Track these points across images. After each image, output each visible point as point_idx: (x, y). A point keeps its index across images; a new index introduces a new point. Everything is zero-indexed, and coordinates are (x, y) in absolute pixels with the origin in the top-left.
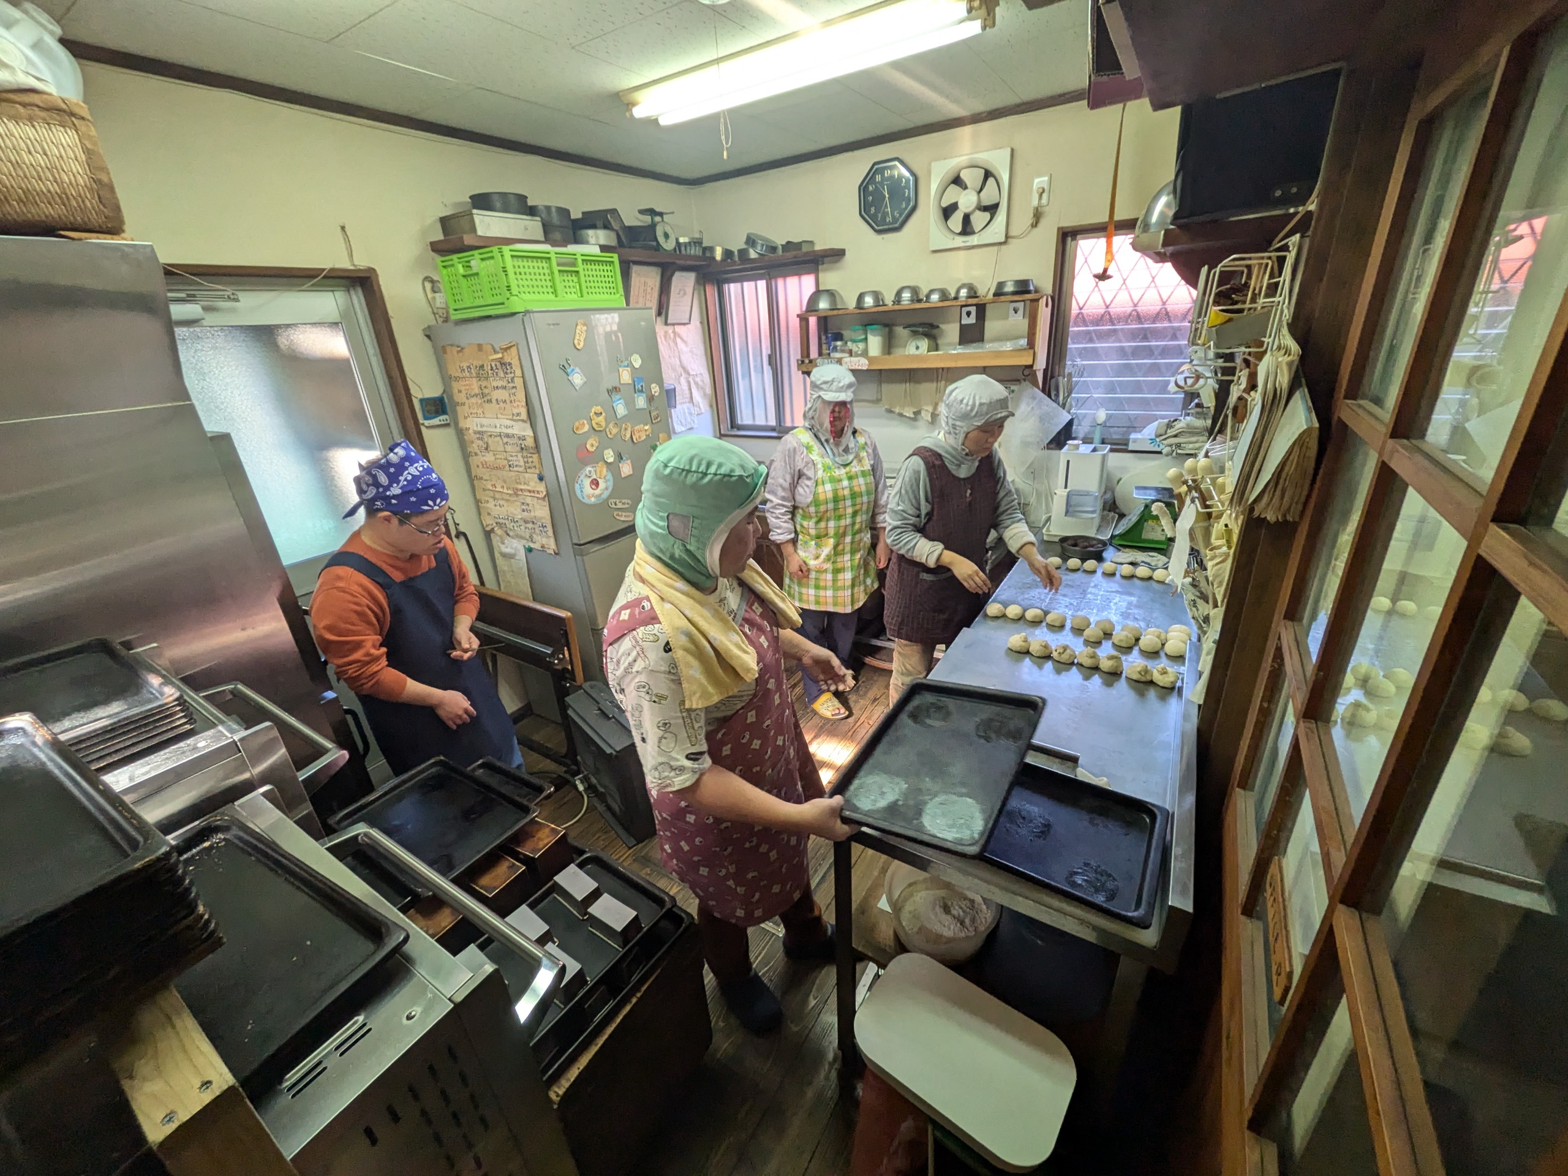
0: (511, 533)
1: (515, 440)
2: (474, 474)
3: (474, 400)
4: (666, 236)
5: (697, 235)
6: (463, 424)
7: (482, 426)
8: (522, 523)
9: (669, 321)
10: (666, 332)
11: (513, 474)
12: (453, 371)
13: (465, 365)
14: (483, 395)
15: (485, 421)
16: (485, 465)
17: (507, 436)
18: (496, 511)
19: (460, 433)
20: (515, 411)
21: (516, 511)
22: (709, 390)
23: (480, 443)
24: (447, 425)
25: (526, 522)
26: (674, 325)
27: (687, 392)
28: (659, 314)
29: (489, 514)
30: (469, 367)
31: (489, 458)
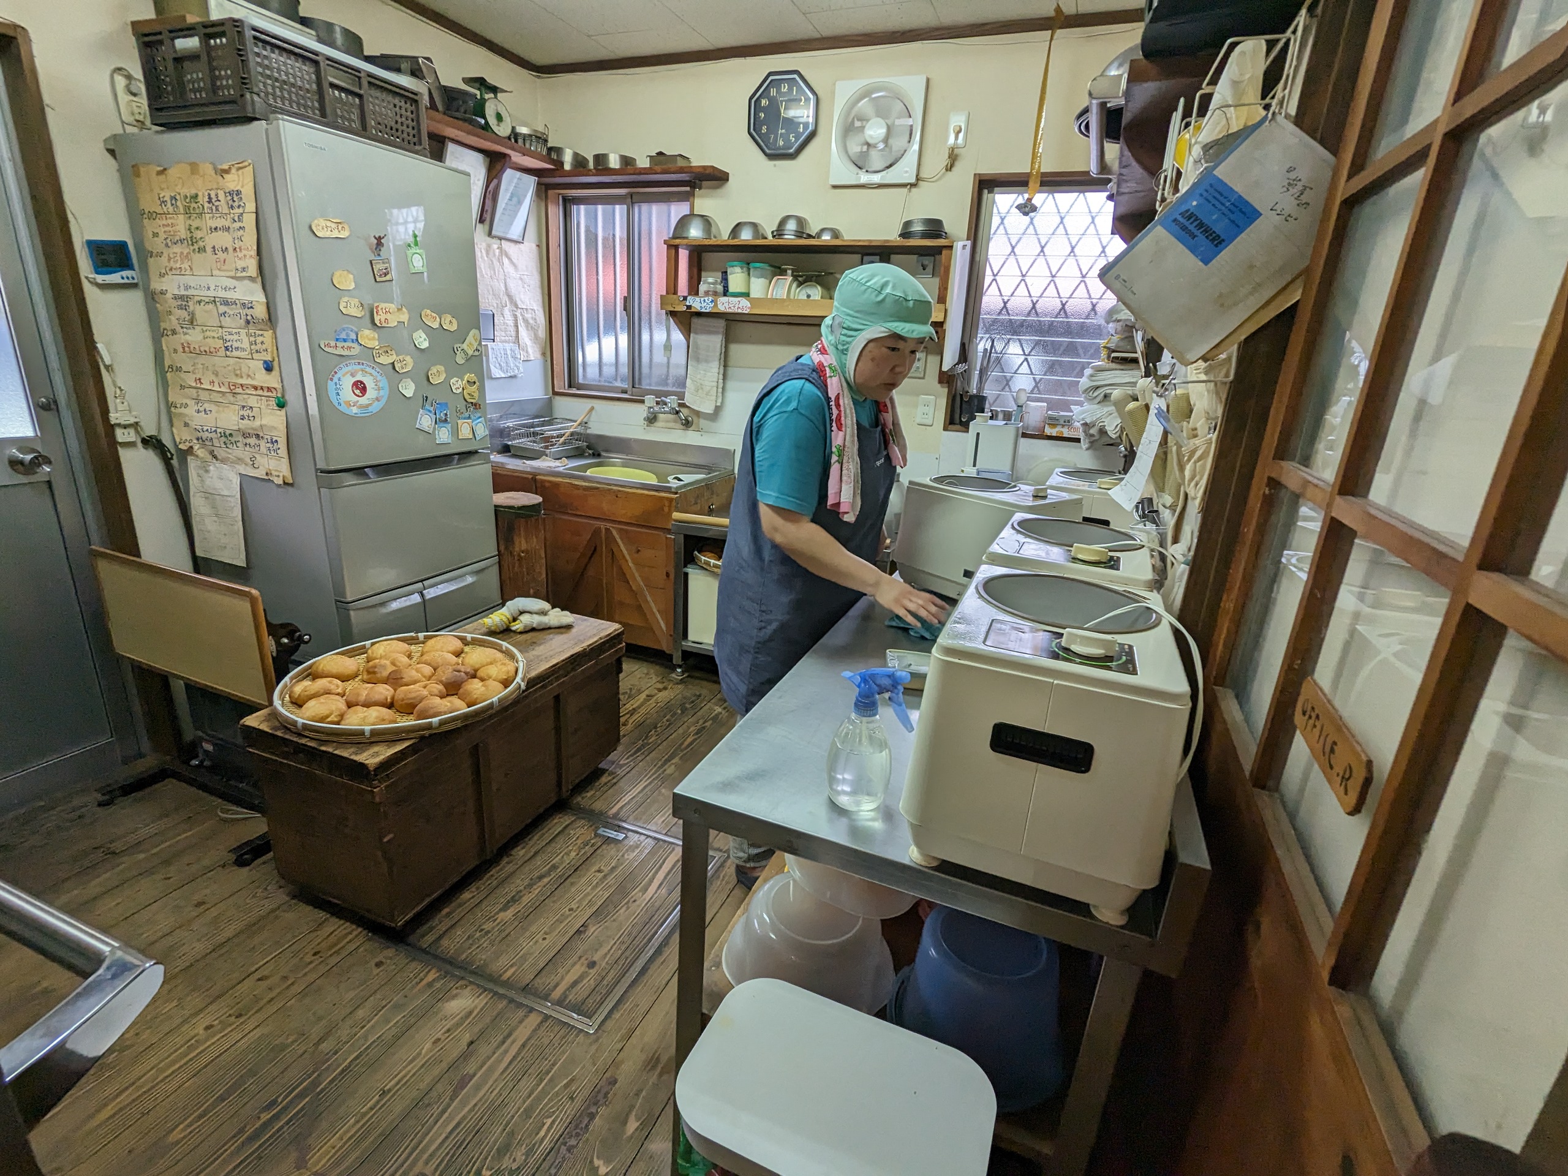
0: (221, 453)
1: (238, 309)
2: (167, 363)
3: (177, 249)
4: (499, 117)
5: (541, 129)
6: (156, 285)
7: (187, 288)
8: (240, 439)
9: (494, 233)
10: (489, 246)
11: (231, 361)
12: (148, 203)
13: (167, 195)
14: (193, 241)
15: (191, 281)
16: (186, 348)
17: (226, 302)
18: (199, 420)
19: (152, 298)
20: (240, 264)
21: (229, 419)
22: (542, 333)
23: (184, 314)
24: (134, 286)
25: (246, 435)
26: (500, 239)
27: (512, 329)
28: (481, 220)
29: (186, 425)
30: (173, 198)
31: (194, 337)
